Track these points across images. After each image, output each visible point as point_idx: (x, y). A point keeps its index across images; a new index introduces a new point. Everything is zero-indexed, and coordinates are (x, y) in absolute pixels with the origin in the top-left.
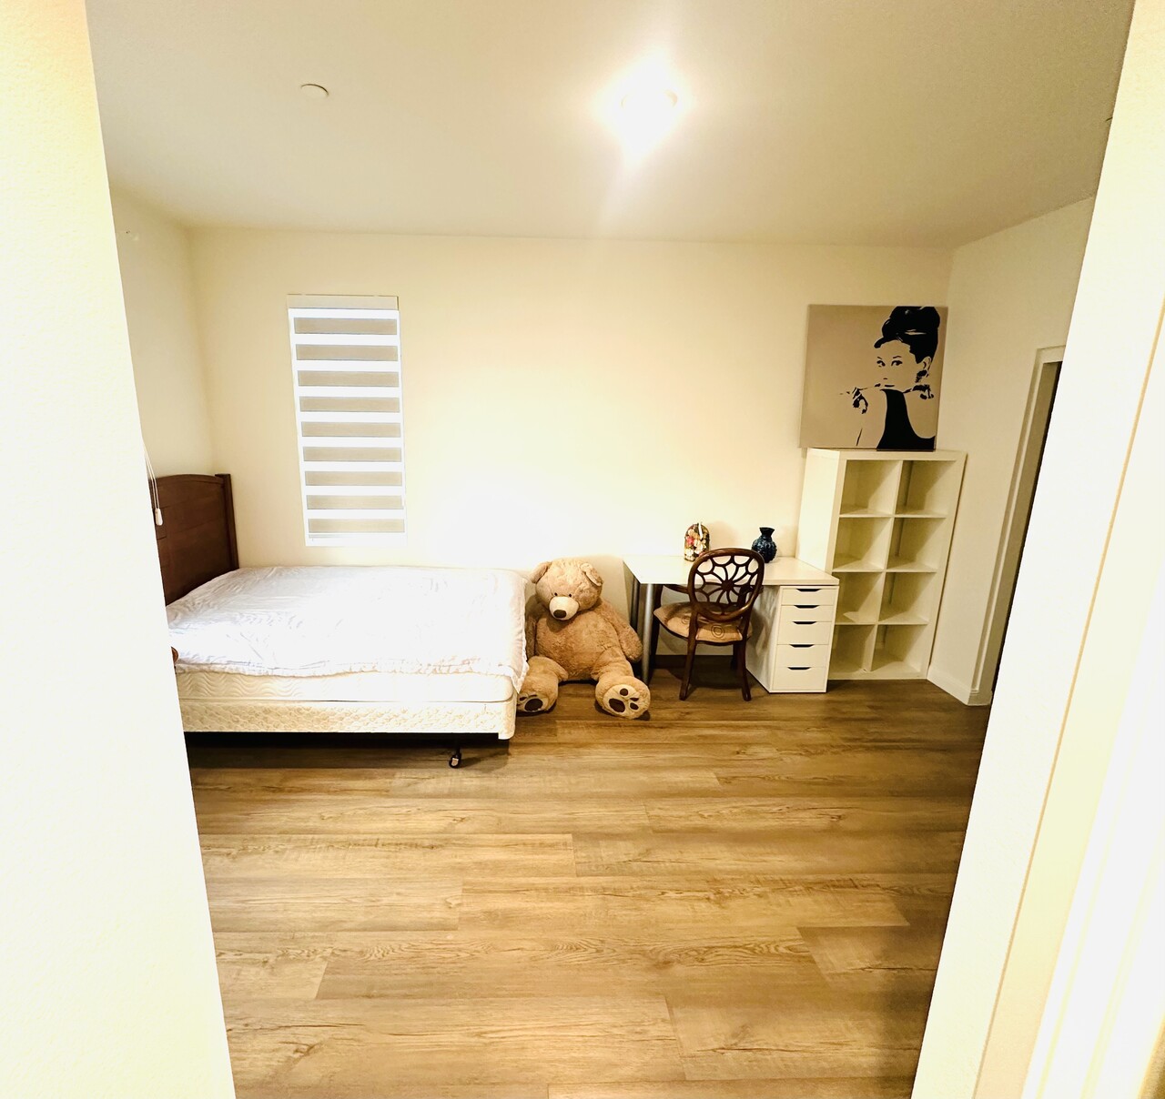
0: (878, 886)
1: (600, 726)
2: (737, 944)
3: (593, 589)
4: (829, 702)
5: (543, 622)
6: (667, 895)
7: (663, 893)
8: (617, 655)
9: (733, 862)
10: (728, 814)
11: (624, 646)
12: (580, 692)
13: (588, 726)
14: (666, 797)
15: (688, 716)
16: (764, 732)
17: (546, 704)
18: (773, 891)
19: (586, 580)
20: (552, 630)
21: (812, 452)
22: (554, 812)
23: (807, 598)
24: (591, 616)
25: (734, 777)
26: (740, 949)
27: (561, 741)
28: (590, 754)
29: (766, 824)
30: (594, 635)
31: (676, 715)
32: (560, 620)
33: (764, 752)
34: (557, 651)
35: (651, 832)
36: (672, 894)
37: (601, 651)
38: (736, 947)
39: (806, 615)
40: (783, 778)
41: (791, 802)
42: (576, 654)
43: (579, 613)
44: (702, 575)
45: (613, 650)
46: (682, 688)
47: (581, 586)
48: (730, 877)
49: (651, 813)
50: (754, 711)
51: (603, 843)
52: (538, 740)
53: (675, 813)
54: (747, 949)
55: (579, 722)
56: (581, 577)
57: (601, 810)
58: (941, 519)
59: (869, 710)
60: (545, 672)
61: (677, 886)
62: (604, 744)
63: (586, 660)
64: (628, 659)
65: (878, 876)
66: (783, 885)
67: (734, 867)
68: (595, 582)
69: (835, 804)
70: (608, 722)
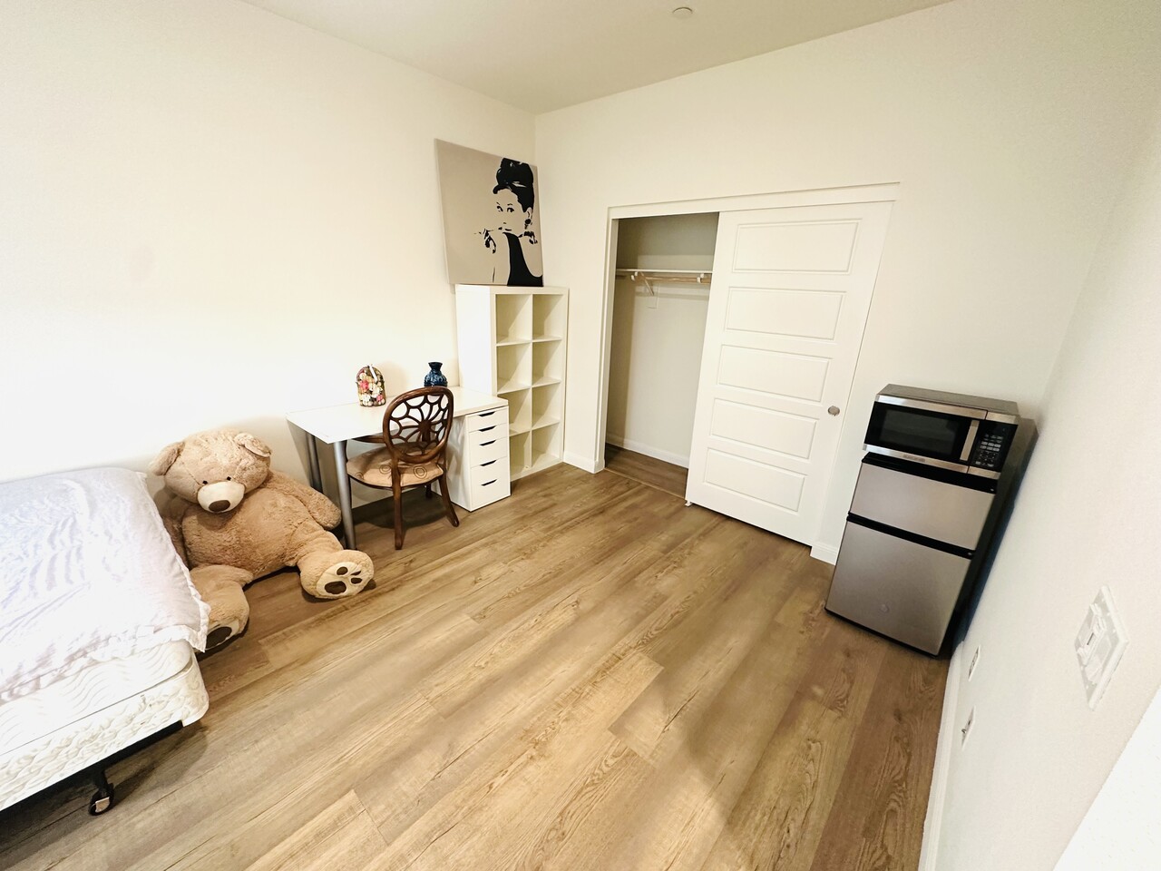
0: (631, 648)
1: (321, 620)
2: (579, 788)
3: (260, 462)
4: (517, 502)
5: (191, 523)
6: (495, 786)
7: (490, 787)
8: (314, 530)
9: (529, 700)
10: (501, 651)
11: (317, 515)
12: (276, 589)
13: (308, 627)
14: (437, 667)
15: (413, 565)
16: (485, 552)
17: (236, 628)
18: (574, 706)
19: (247, 454)
20: (212, 528)
21: (459, 288)
22: (315, 775)
23: (487, 422)
24: (263, 495)
25: (485, 609)
26: (585, 791)
27: (279, 666)
28: (327, 664)
29: (534, 641)
30: (277, 515)
31: (401, 568)
32: (222, 512)
33: (495, 571)
34: (228, 552)
35: (442, 719)
36: (500, 780)
37: (292, 531)
38: (579, 792)
39: (488, 436)
40: (523, 589)
41: (538, 609)
42: (255, 548)
43: (247, 496)
44: (397, 420)
45: (306, 526)
46: (396, 538)
47: (243, 464)
48: (535, 719)
49: (432, 695)
50: (467, 534)
51: (397, 773)
52: (244, 682)
53: (454, 681)
54: (587, 786)
55: (292, 627)
56: (237, 453)
57: (375, 729)
58: (559, 341)
59: (544, 499)
60: (219, 587)
61: (498, 766)
62: (338, 641)
63: (275, 548)
64: (326, 529)
65: (626, 640)
66: (576, 696)
67: (534, 705)
68: (260, 453)
69: (568, 591)
70: (329, 611)
